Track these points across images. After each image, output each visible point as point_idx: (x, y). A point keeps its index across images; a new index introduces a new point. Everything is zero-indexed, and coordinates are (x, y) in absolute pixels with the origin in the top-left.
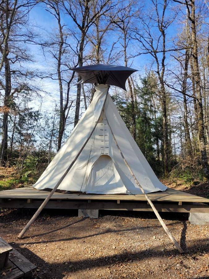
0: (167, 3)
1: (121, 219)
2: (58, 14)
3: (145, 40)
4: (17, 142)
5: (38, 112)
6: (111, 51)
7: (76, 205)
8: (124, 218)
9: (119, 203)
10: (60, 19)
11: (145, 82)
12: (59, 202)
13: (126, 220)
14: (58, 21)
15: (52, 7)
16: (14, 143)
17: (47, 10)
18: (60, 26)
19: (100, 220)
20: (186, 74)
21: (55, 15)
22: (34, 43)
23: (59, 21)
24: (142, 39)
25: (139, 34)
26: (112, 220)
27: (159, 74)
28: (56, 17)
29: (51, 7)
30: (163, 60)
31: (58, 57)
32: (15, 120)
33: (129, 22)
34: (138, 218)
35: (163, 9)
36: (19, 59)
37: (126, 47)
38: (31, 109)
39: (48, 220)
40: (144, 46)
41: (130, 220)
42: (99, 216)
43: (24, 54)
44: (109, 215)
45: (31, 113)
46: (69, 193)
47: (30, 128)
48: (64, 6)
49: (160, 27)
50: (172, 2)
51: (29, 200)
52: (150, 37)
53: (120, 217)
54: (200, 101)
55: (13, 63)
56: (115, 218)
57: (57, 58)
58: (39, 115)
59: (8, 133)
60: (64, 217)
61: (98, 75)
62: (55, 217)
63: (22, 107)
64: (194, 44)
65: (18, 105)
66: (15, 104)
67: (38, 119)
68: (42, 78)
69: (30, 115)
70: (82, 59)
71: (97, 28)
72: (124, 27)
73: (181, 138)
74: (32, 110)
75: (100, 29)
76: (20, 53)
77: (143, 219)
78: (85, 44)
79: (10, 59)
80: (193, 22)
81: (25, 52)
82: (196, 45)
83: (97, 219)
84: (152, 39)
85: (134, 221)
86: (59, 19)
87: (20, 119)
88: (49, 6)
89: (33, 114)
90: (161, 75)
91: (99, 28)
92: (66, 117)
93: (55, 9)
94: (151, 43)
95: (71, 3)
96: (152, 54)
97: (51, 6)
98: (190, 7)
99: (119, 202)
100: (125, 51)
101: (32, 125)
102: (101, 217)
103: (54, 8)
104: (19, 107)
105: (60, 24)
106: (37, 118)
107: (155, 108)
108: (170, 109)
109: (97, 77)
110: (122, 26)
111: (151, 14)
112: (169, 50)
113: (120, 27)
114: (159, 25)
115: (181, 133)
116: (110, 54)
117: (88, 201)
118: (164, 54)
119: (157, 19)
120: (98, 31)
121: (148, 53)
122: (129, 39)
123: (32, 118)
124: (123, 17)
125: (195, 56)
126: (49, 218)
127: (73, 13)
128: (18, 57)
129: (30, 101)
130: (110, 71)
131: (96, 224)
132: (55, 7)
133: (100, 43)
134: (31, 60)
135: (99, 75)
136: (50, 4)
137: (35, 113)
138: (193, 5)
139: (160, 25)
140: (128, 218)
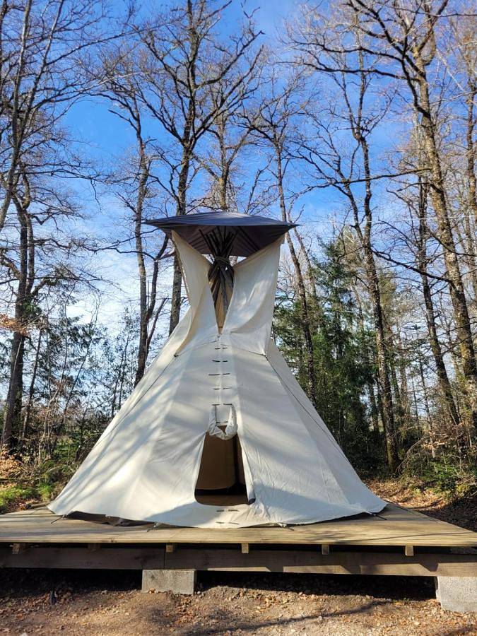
0: (368, 81)
1: (255, 596)
2: (137, 119)
3: (322, 159)
4: (43, 396)
5: (91, 325)
6: (253, 188)
7: (137, 558)
8: (263, 592)
9: (245, 550)
10: (140, 129)
11: (332, 250)
12: (93, 550)
13: (267, 600)
14: (136, 132)
15: (124, 104)
16: (36, 401)
17: (112, 112)
18: (141, 142)
19: (197, 600)
20: (423, 229)
21: (130, 121)
22: (73, 176)
23: (139, 133)
24: (315, 158)
25: (308, 148)
26: (230, 599)
27: (359, 231)
28: (132, 124)
29: (123, 106)
30: (367, 201)
31: (135, 204)
32: (39, 347)
33: (285, 125)
34: (301, 593)
35: (360, 92)
36: (54, 214)
37: (281, 177)
38: (77, 319)
39: (65, 599)
40: (321, 172)
41: (278, 598)
42: (196, 590)
43: (64, 204)
44: (222, 585)
45: (76, 329)
46: (128, 524)
47: (72, 363)
48: (143, 98)
49: (356, 130)
50: (378, 78)
51: (18, 546)
52: (333, 153)
53: (251, 591)
54: (457, 287)
55: (41, 223)
56: (238, 595)
57: (132, 208)
58: (92, 332)
59: (24, 377)
60: (105, 591)
61: (211, 235)
62: (85, 591)
63: (54, 317)
64: (433, 161)
65: (46, 313)
66: (39, 310)
67: (90, 342)
68: (96, 251)
69: (74, 334)
70: (184, 205)
71: (221, 142)
72: (275, 136)
73: (422, 376)
74: (79, 323)
75: (226, 143)
76: (55, 204)
77: (313, 596)
78: (192, 175)
79: (33, 216)
80: (427, 115)
81: (68, 199)
82: (436, 162)
83: (190, 595)
84: (340, 157)
85: (288, 601)
86: (137, 128)
87: (50, 344)
88: (117, 104)
89: (81, 332)
90: (363, 233)
91: (225, 141)
92: (149, 335)
93: (130, 109)
94: (337, 166)
95: (164, 95)
96: (340, 189)
97: (121, 103)
98: (416, 85)
99: (247, 548)
100: (280, 184)
101: (76, 358)
102: (202, 591)
103: (127, 106)
104: (48, 318)
105: (140, 137)
106: (87, 340)
107: (361, 310)
108: (395, 309)
109: (209, 240)
110: (271, 135)
111: (333, 104)
112: (376, 176)
113: (267, 137)
114: (352, 126)
115: (421, 365)
116: (252, 195)
117: (167, 546)
118: (369, 186)
119: (346, 115)
120: (222, 147)
121: (328, 186)
122: (289, 159)
123: (76, 340)
124: (272, 116)
125: (437, 186)
126: (69, 594)
127: (169, 115)
128: (52, 211)
129: (74, 302)
130: (239, 227)
131: (185, 611)
132: (130, 105)
133: (228, 171)
134: (80, 216)
135: (214, 237)
136: (120, 99)
137: (84, 330)
138: (423, 79)
139: (355, 126)
140: (274, 594)
